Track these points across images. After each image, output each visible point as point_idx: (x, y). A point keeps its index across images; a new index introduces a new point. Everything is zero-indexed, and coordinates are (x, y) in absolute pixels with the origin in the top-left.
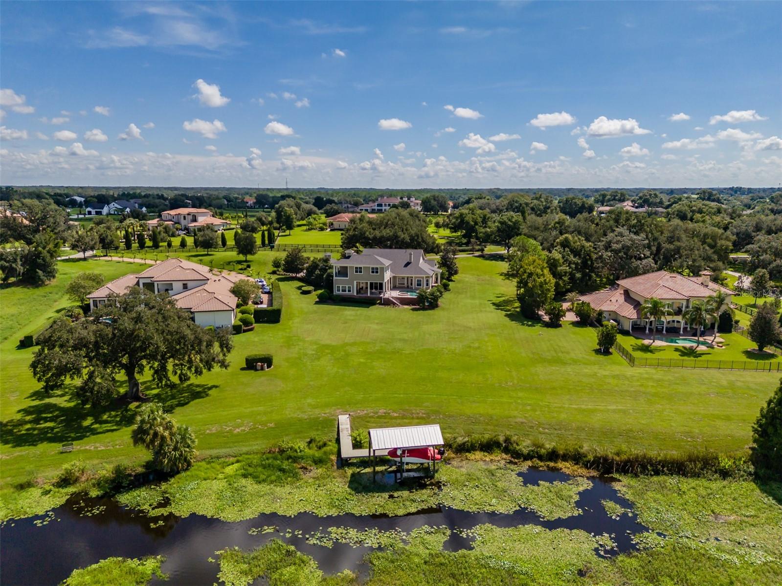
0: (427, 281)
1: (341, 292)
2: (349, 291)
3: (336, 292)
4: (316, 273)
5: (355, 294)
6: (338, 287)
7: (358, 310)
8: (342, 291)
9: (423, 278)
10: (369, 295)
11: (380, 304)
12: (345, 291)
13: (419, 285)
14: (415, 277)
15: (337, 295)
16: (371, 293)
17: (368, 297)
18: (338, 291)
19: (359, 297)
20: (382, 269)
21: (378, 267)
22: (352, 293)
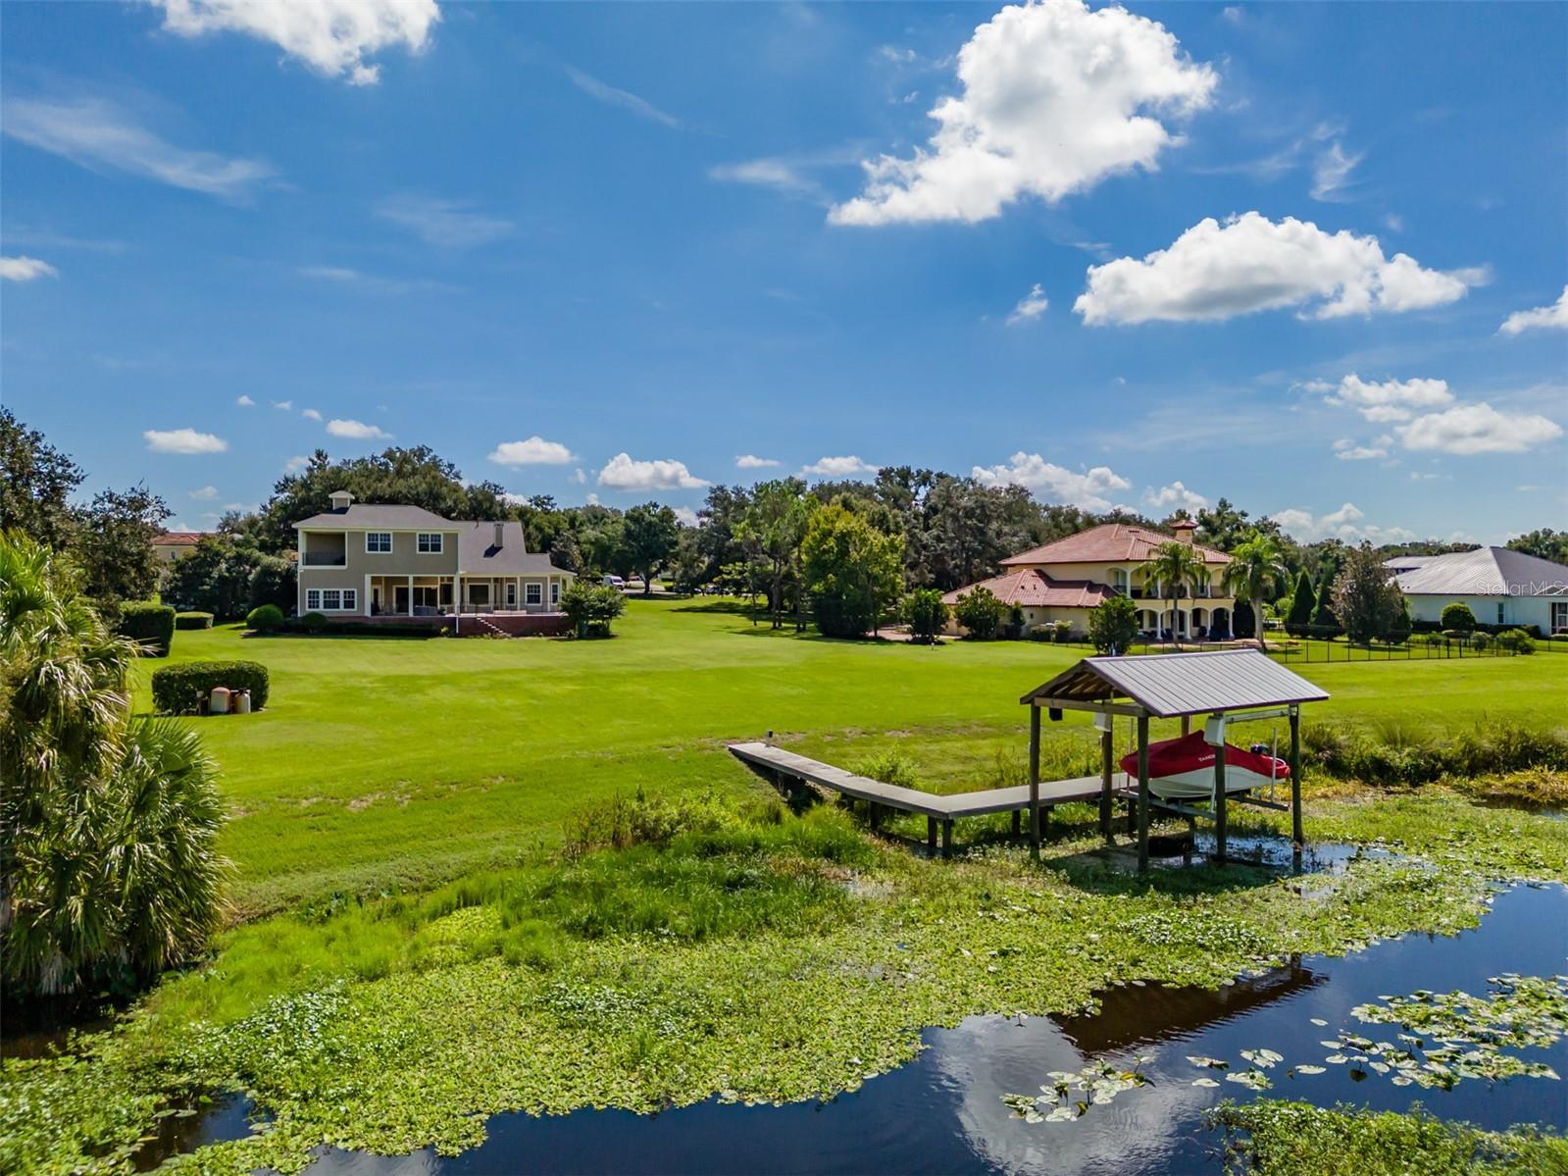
0: (555, 589)
1: (320, 607)
2: (349, 604)
3: (304, 610)
5: (368, 613)
6: (314, 595)
8: (325, 607)
9: (543, 580)
10: (412, 615)
11: (451, 634)
12: (335, 605)
13: (534, 598)
14: (524, 580)
15: (306, 615)
16: (415, 611)
17: (411, 619)
18: (314, 604)
19: (382, 620)
20: (453, 538)
21: (441, 533)
22: (355, 609)
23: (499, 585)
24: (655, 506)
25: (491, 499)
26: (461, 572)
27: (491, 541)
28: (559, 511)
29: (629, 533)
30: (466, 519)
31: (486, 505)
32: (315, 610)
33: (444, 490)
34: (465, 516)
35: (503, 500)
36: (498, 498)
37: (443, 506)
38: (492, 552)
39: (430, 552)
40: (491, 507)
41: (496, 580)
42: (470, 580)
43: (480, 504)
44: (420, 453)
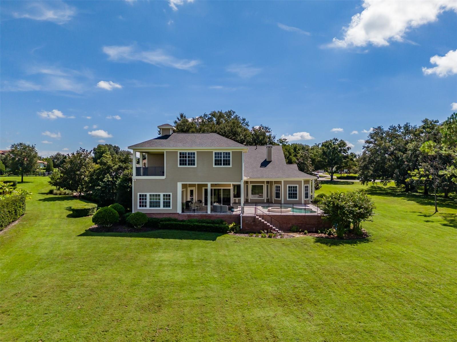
0: (307, 188)
1: (148, 207)
2: (167, 204)
3: (136, 208)
4: (105, 180)
5: (179, 211)
6: (143, 197)
7: (190, 247)
8: (150, 206)
9: (299, 182)
10: (209, 212)
11: (237, 231)
12: (157, 205)
13: (293, 195)
14: (286, 182)
15: (138, 214)
16: (214, 209)
17: (209, 216)
18: (143, 204)
19: (189, 216)
20: (239, 155)
21: (231, 151)
22: (171, 208)
23: (269, 185)
24: (336, 140)
25: (264, 134)
26: (245, 178)
27: (265, 157)
28: (289, 145)
29: (324, 153)
30: (251, 145)
31: (261, 138)
32: (144, 208)
33: (239, 130)
34: (249, 144)
35: (270, 135)
36: (267, 134)
37: (239, 138)
38: (265, 164)
39: (222, 166)
40: (264, 139)
41: (268, 182)
42: (251, 182)
43: (258, 137)
44: (229, 114)
